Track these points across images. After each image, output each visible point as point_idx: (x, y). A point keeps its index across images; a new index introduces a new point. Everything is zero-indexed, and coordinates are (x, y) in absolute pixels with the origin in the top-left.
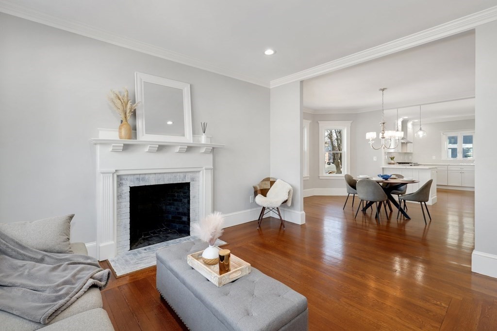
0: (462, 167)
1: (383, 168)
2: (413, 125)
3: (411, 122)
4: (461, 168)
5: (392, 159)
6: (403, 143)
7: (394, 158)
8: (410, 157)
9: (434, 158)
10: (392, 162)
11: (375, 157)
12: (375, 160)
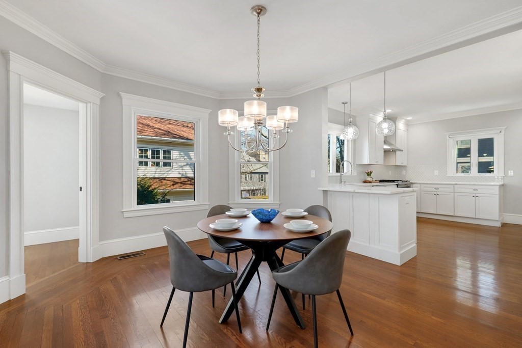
0: (476, 187)
1: (325, 192)
2: (408, 124)
3: (403, 121)
4: (474, 190)
5: (369, 174)
6: (386, 152)
7: (371, 172)
8: (404, 173)
9: (436, 173)
10: (369, 179)
11: (313, 172)
12: (313, 176)
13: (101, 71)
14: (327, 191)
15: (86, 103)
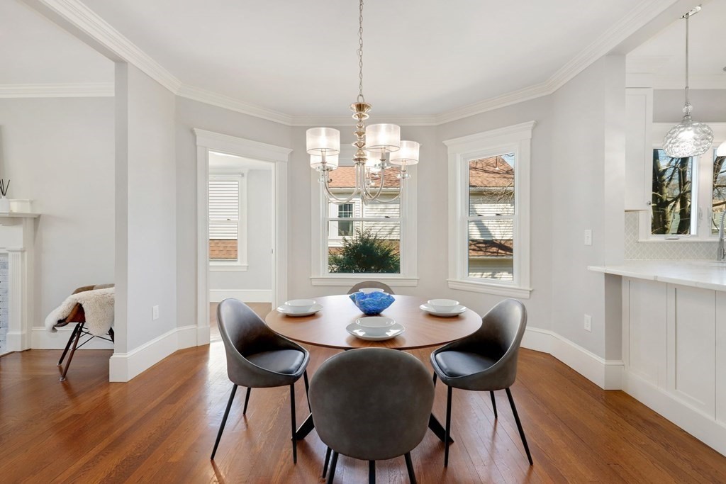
11: (588, 233)
12: (588, 242)
13: (289, 124)
14: (620, 277)
15: (275, 162)
